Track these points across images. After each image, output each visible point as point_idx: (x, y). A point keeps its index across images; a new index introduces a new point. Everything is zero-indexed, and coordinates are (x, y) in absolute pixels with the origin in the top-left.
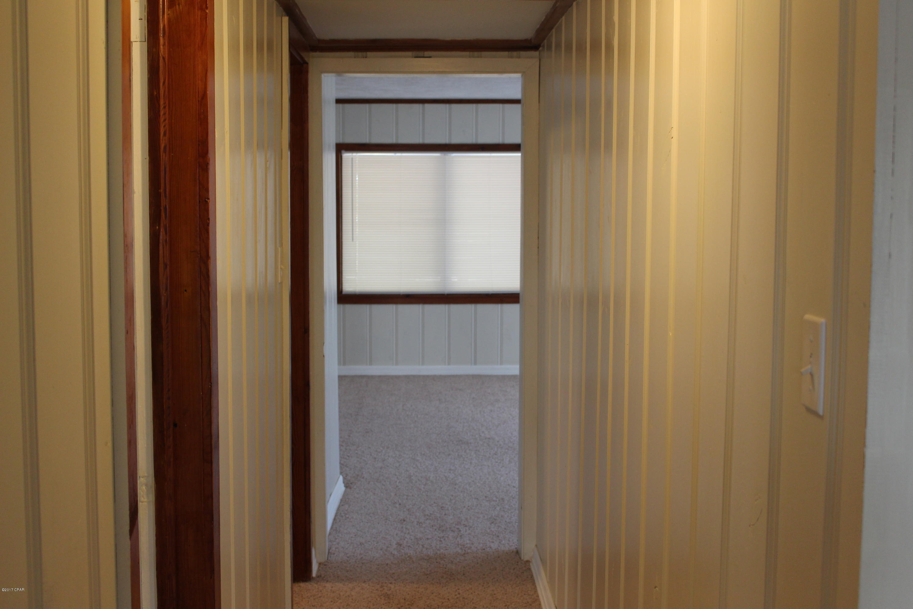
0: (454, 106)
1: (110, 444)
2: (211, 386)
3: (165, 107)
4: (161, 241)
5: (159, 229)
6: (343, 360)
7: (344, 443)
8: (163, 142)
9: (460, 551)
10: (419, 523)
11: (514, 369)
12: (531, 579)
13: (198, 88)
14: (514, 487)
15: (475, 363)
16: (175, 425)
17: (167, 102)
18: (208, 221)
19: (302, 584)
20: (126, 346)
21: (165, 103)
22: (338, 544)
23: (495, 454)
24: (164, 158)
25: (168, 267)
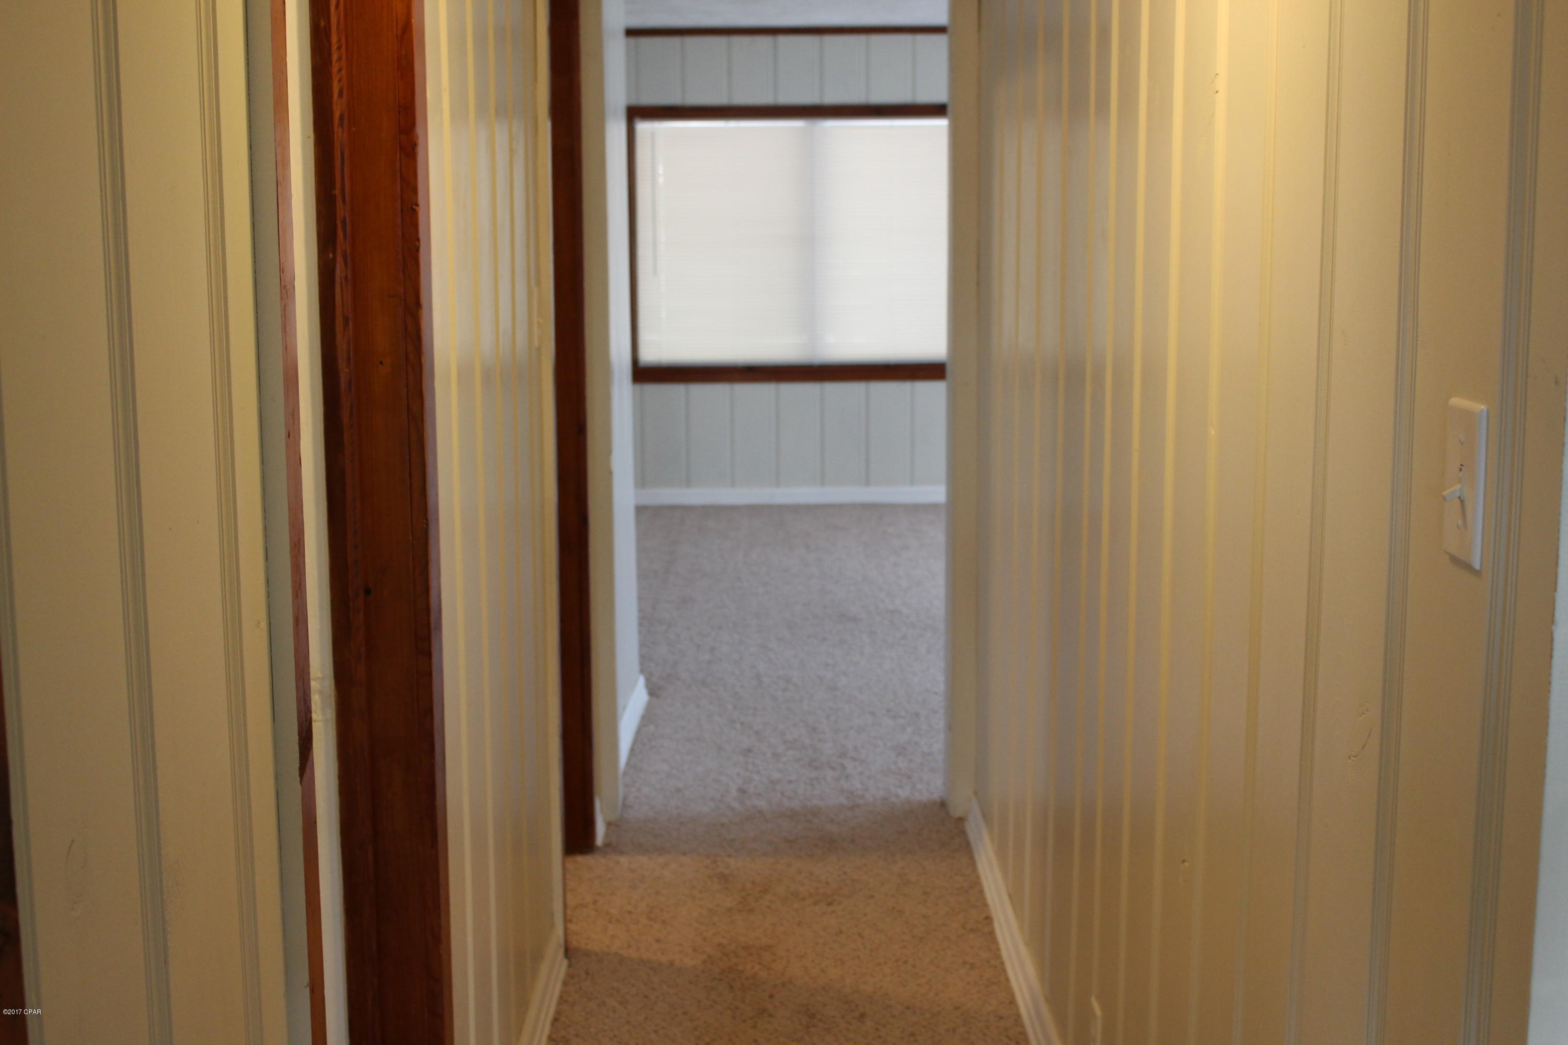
0: (829, 39)
1: (264, 625)
2: (427, 524)
3: (339, 48)
4: (338, 279)
5: (334, 259)
6: (642, 481)
7: (647, 621)
8: (338, 108)
9: (845, 802)
10: (776, 756)
11: (937, 493)
12: (967, 848)
13: (397, 14)
14: (936, 693)
15: (868, 483)
16: (368, 592)
17: (343, 39)
18: (416, 243)
19: (580, 859)
20: (287, 458)
21: (339, 41)
22: (639, 790)
23: (904, 637)
24: (340, 135)
25: (350, 323)
